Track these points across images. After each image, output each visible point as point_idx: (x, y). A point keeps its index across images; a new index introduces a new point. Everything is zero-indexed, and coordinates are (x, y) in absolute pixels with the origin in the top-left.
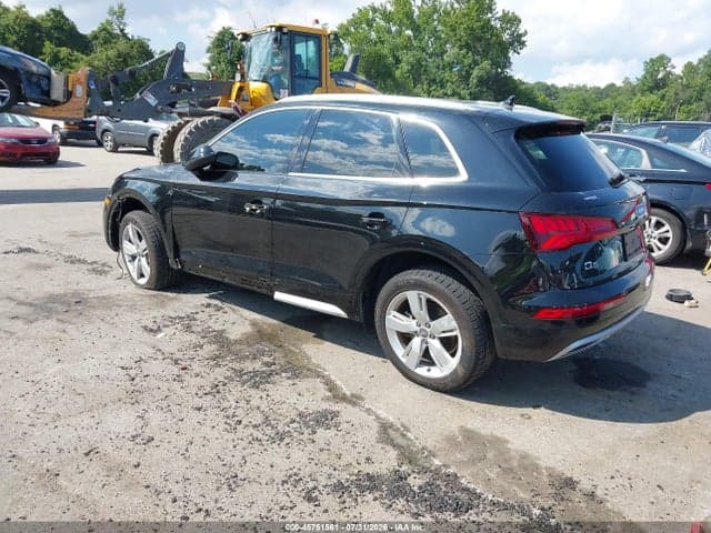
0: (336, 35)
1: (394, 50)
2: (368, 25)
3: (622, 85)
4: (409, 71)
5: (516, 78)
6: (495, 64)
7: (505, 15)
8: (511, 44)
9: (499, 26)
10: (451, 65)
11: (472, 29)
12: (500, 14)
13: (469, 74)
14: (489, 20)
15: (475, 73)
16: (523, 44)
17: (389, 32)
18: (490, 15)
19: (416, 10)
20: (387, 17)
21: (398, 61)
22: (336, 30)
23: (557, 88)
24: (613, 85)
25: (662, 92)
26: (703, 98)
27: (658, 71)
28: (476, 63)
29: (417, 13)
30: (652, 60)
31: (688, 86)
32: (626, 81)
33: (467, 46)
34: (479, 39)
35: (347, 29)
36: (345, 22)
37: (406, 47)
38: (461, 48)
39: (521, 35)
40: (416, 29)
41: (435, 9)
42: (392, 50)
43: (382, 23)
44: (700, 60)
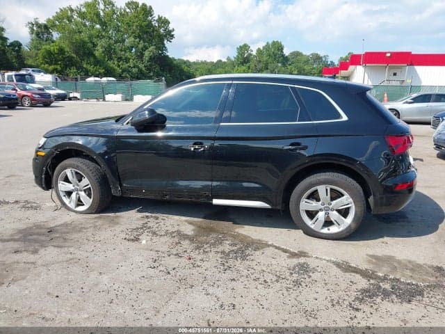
0: (46, 26)
1: (90, 37)
2: (68, 20)
3: (226, 61)
4: (103, 52)
5: (170, 56)
6: (158, 48)
7: (160, 18)
8: (165, 36)
9: (157, 25)
10: (130, 49)
11: (141, 26)
12: (156, 18)
13: (142, 55)
14: (151, 21)
15: (147, 53)
16: (172, 36)
17: (85, 25)
18: (150, 18)
19: (101, 12)
20: (82, 15)
21: (95, 45)
22: (45, 22)
23: (190, 62)
24: (220, 61)
25: (248, 65)
26: (269, 67)
27: (244, 53)
28: (145, 48)
29: (102, 14)
30: (240, 47)
31: (260, 61)
32: (228, 59)
33: (139, 37)
34: (147, 32)
35: (53, 23)
36: (51, 18)
37: (98, 36)
38: (135, 37)
39: (171, 31)
40: (103, 24)
41: (114, 11)
42: (90, 38)
43: (79, 19)
44: (264, 47)
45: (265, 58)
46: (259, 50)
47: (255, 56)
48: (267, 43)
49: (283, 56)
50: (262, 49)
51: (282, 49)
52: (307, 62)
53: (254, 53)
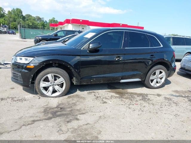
31: (10, 17)
44: (12, 11)
45: (13, 16)
46: (9, 12)
47: (7, 14)
48: (14, 9)
49: (23, 16)
50: (11, 11)
51: (22, 12)
52: (34, 20)
53: (7, 12)
